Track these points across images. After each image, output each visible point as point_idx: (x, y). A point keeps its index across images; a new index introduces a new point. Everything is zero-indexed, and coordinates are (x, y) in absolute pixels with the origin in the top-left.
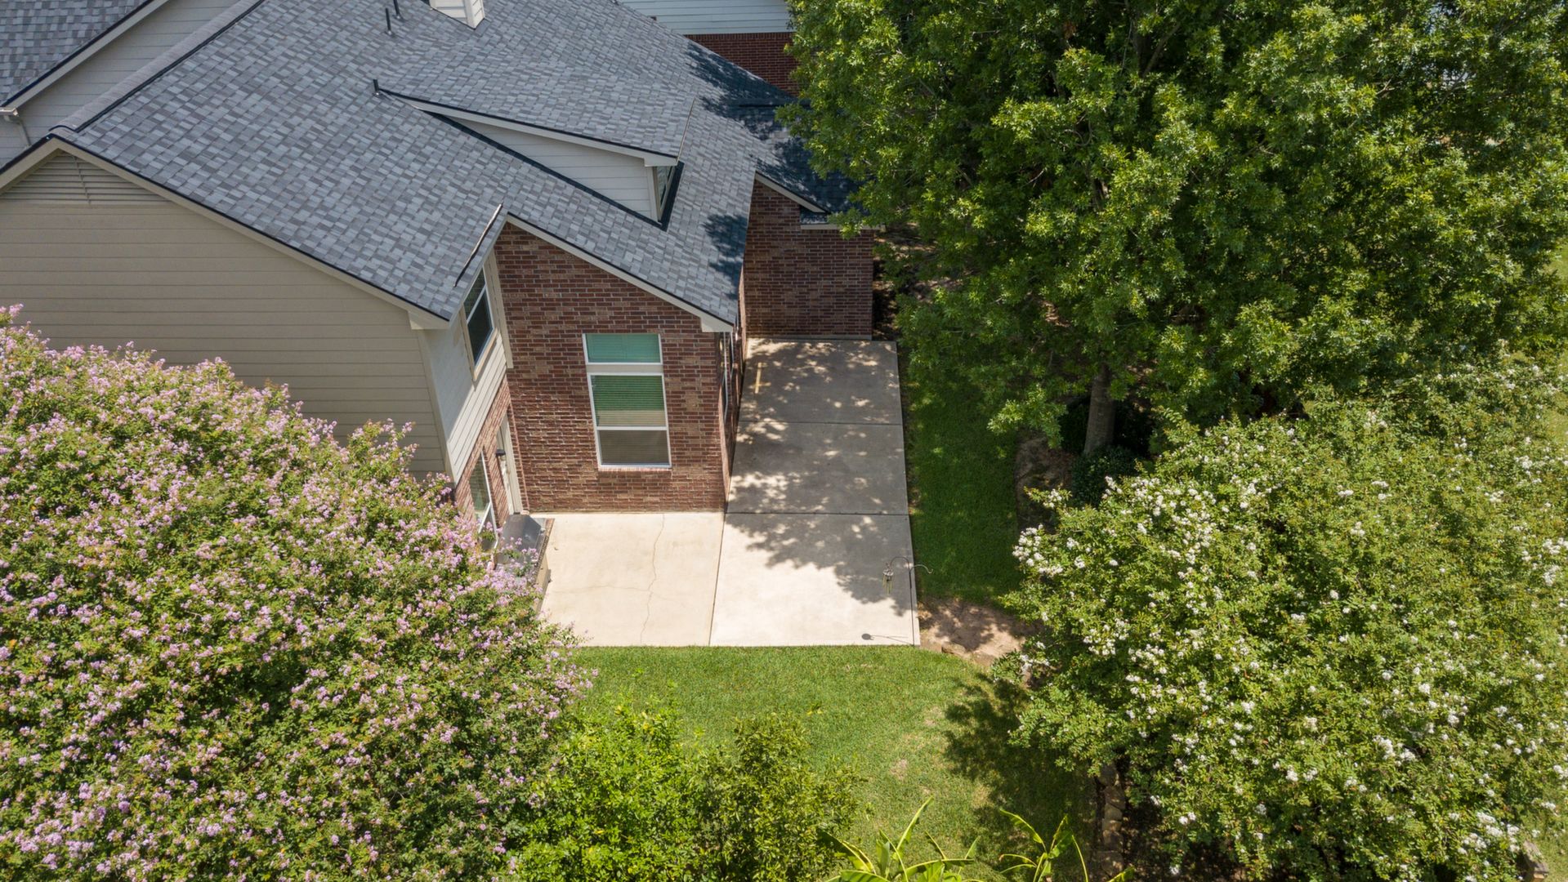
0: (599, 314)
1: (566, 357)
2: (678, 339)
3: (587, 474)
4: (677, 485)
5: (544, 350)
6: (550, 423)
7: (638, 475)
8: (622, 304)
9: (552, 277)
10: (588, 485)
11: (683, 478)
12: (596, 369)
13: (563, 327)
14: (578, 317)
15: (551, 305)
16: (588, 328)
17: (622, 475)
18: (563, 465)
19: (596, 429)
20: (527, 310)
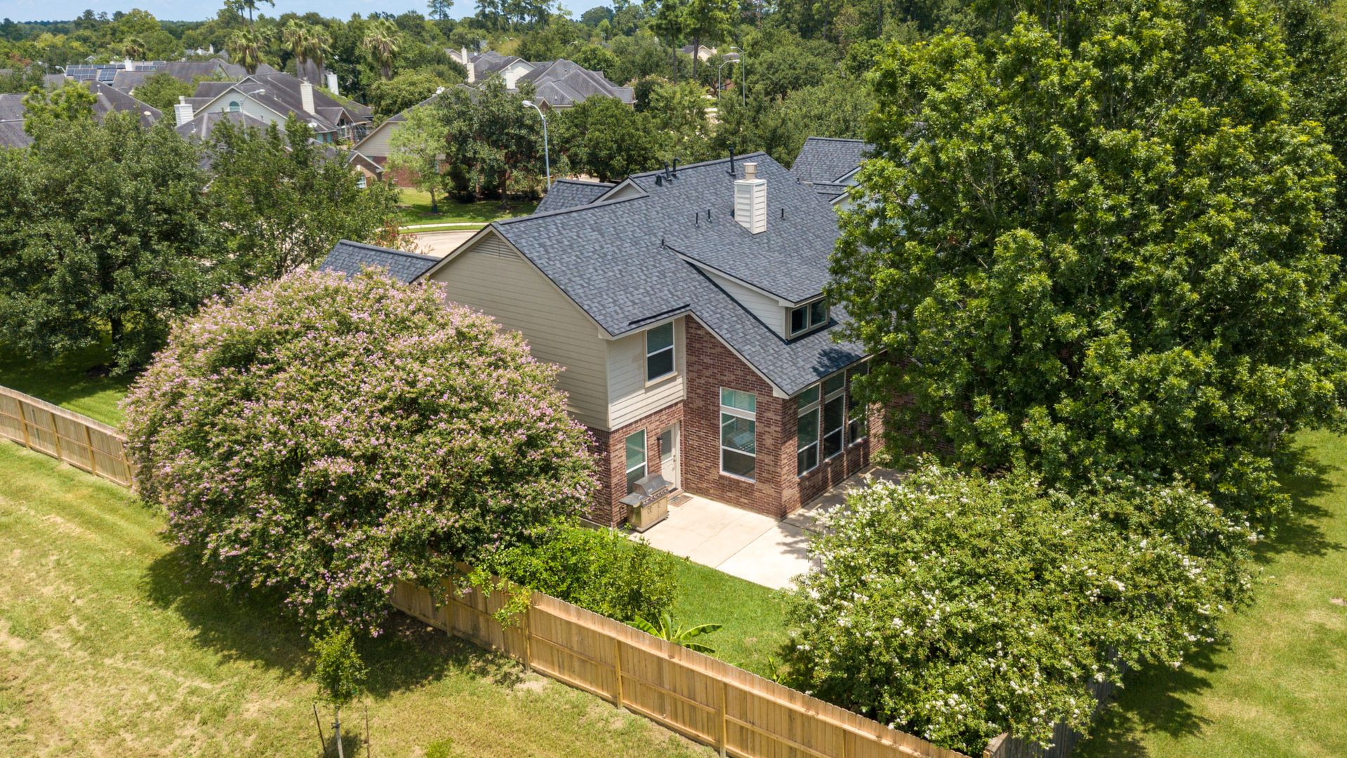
0: (729, 377)
1: (710, 397)
2: (764, 399)
3: (713, 476)
4: (757, 494)
5: (702, 393)
6: (699, 437)
7: (738, 481)
8: (738, 372)
9: (709, 351)
10: (714, 481)
11: (760, 491)
12: (725, 410)
13: (711, 380)
14: (718, 376)
15: (707, 367)
16: (722, 383)
17: (730, 480)
18: (703, 465)
19: (722, 447)
20: (696, 367)
